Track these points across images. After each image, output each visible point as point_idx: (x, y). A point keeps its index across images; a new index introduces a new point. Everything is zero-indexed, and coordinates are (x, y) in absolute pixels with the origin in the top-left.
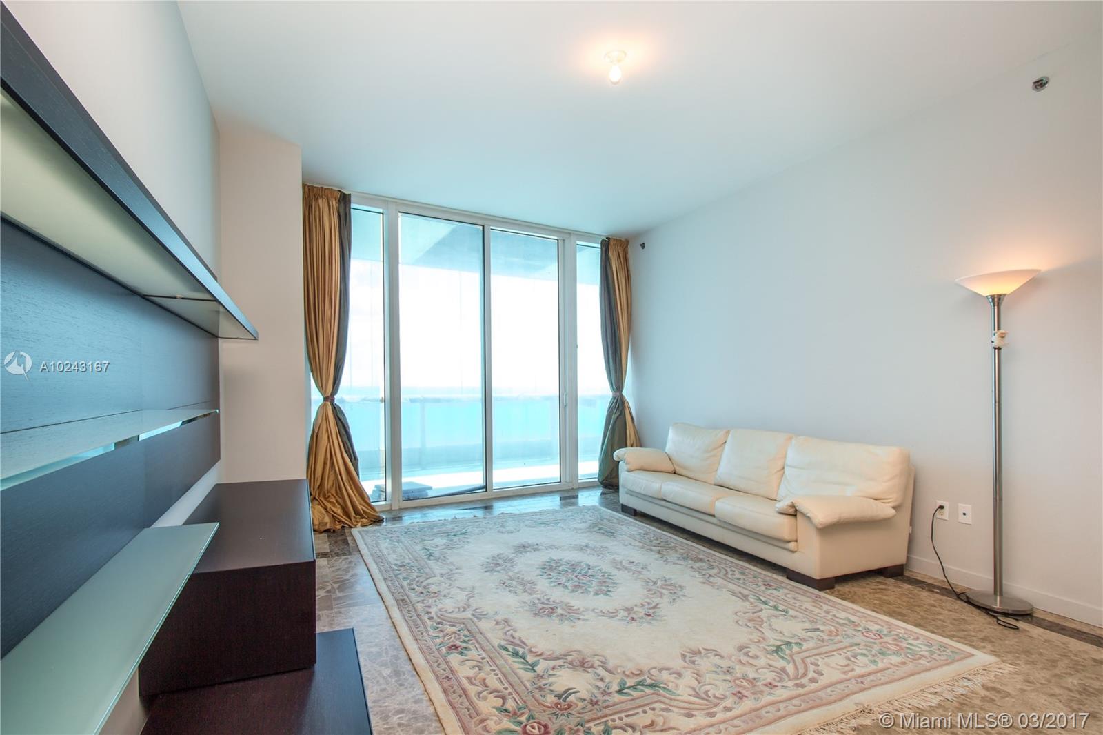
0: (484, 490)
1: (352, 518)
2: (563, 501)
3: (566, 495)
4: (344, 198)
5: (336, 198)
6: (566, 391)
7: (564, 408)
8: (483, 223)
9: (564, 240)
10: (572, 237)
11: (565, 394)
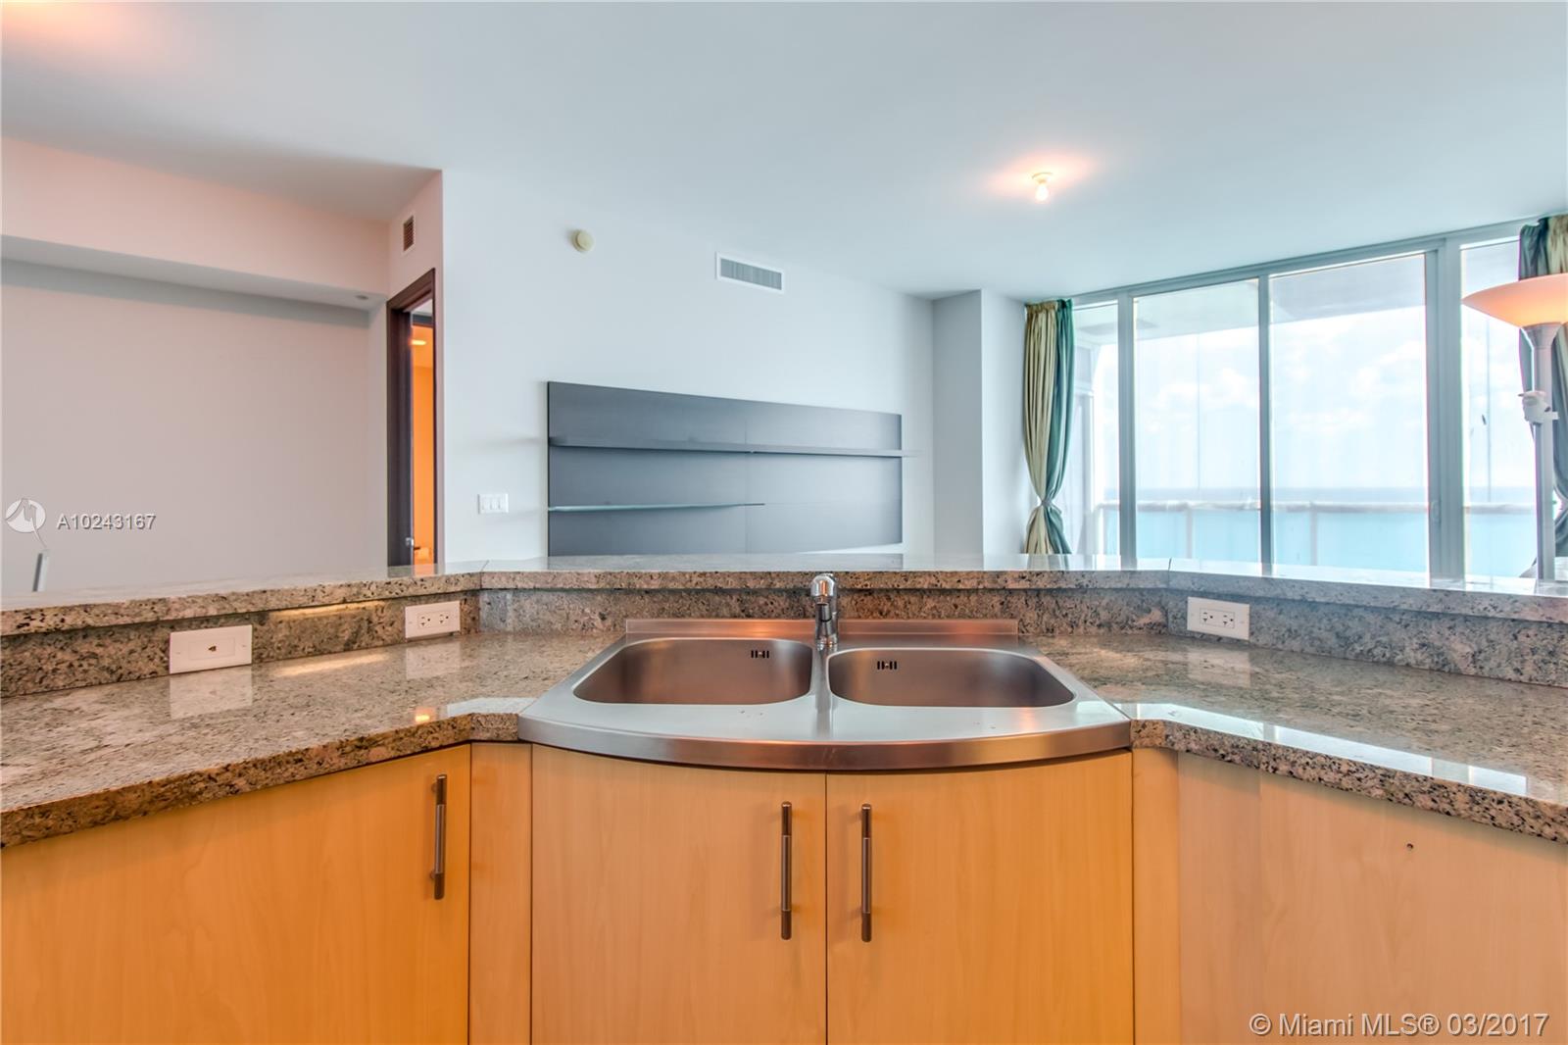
4: (1064, 305)
5: (1054, 308)
6: (1439, 498)
7: (1436, 526)
8: (1256, 275)
9: (1437, 251)
10: (1449, 243)
11: (1436, 502)
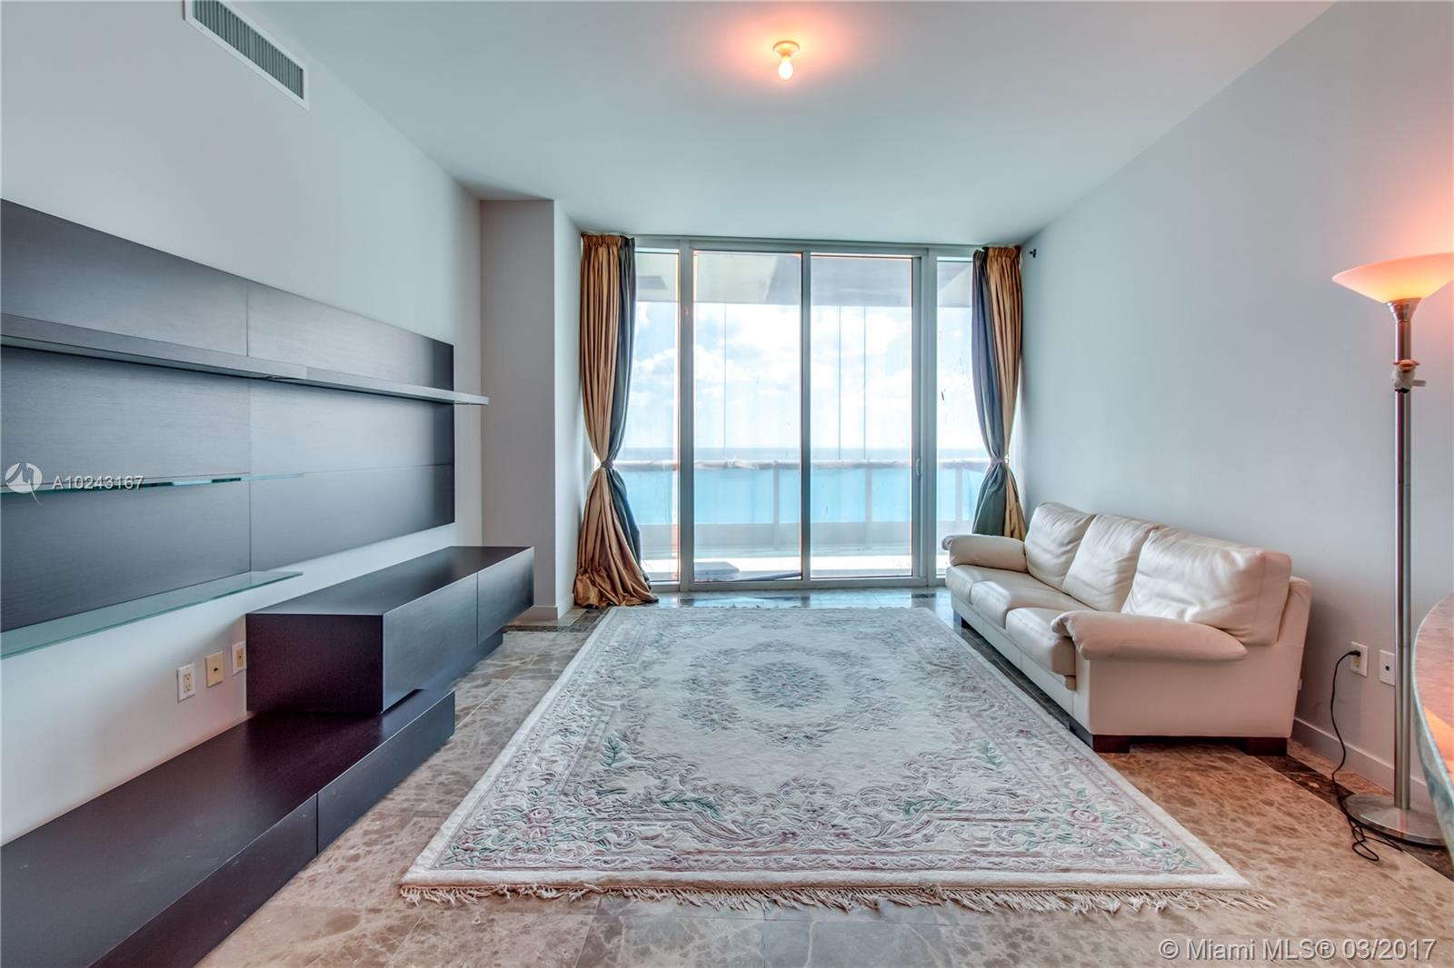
0: (800, 578)
1: (620, 596)
2: (916, 600)
3: (918, 592)
4: (627, 244)
5: (617, 245)
6: (920, 457)
7: (917, 480)
8: (801, 250)
9: (920, 258)
10: (931, 253)
11: (918, 460)
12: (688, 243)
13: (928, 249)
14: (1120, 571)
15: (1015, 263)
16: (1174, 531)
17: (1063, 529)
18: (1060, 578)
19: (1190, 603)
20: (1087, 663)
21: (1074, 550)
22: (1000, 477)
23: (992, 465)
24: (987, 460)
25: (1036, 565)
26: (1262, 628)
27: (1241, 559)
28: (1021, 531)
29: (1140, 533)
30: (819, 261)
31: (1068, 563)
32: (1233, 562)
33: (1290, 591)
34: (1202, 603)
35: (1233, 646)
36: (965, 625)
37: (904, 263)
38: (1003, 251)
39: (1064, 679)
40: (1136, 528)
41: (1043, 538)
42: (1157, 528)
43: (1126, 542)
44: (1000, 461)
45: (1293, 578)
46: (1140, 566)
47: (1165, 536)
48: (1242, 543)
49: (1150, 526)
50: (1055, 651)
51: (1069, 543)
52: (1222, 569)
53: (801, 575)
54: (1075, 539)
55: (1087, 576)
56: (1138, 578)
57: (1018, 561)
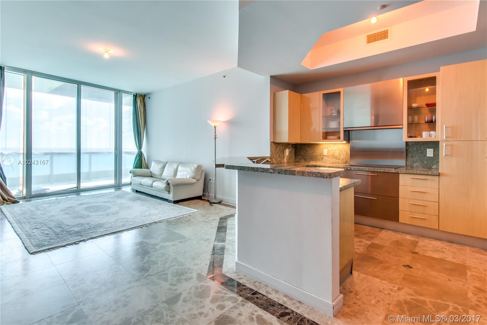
0: (76, 189)
2: (116, 190)
3: (116, 188)
4: (1, 68)
6: (117, 149)
7: (116, 156)
8: (77, 84)
9: (117, 93)
10: (121, 93)
11: (116, 151)
12: (29, 73)
13: (120, 91)
14: (174, 172)
15: (144, 99)
16: (184, 163)
17: (160, 166)
18: (160, 177)
19: (188, 175)
20: (172, 187)
21: (163, 170)
22: (140, 155)
23: (138, 152)
24: (136, 151)
25: (154, 175)
26: (198, 177)
27: (195, 166)
28: (147, 167)
29: (178, 164)
30: (83, 87)
31: (162, 173)
32: (194, 167)
33: (202, 171)
34: (190, 174)
35: (195, 181)
36: (137, 191)
37: (113, 93)
38: (141, 95)
39: (167, 192)
40: (177, 163)
41: (155, 168)
42: (181, 163)
43: (175, 167)
44: (140, 151)
45: (202, 169)
46: (178, 170)
47: (183, 164)
48: (195, 164)
49: (179, 163)
50: (166, 187)
51: (163, 168)
52: (193, 168)
53: (77, 187)
54: (164, 167)
55: (167, 175)
56: (178, 173)
57: (150, 174)
